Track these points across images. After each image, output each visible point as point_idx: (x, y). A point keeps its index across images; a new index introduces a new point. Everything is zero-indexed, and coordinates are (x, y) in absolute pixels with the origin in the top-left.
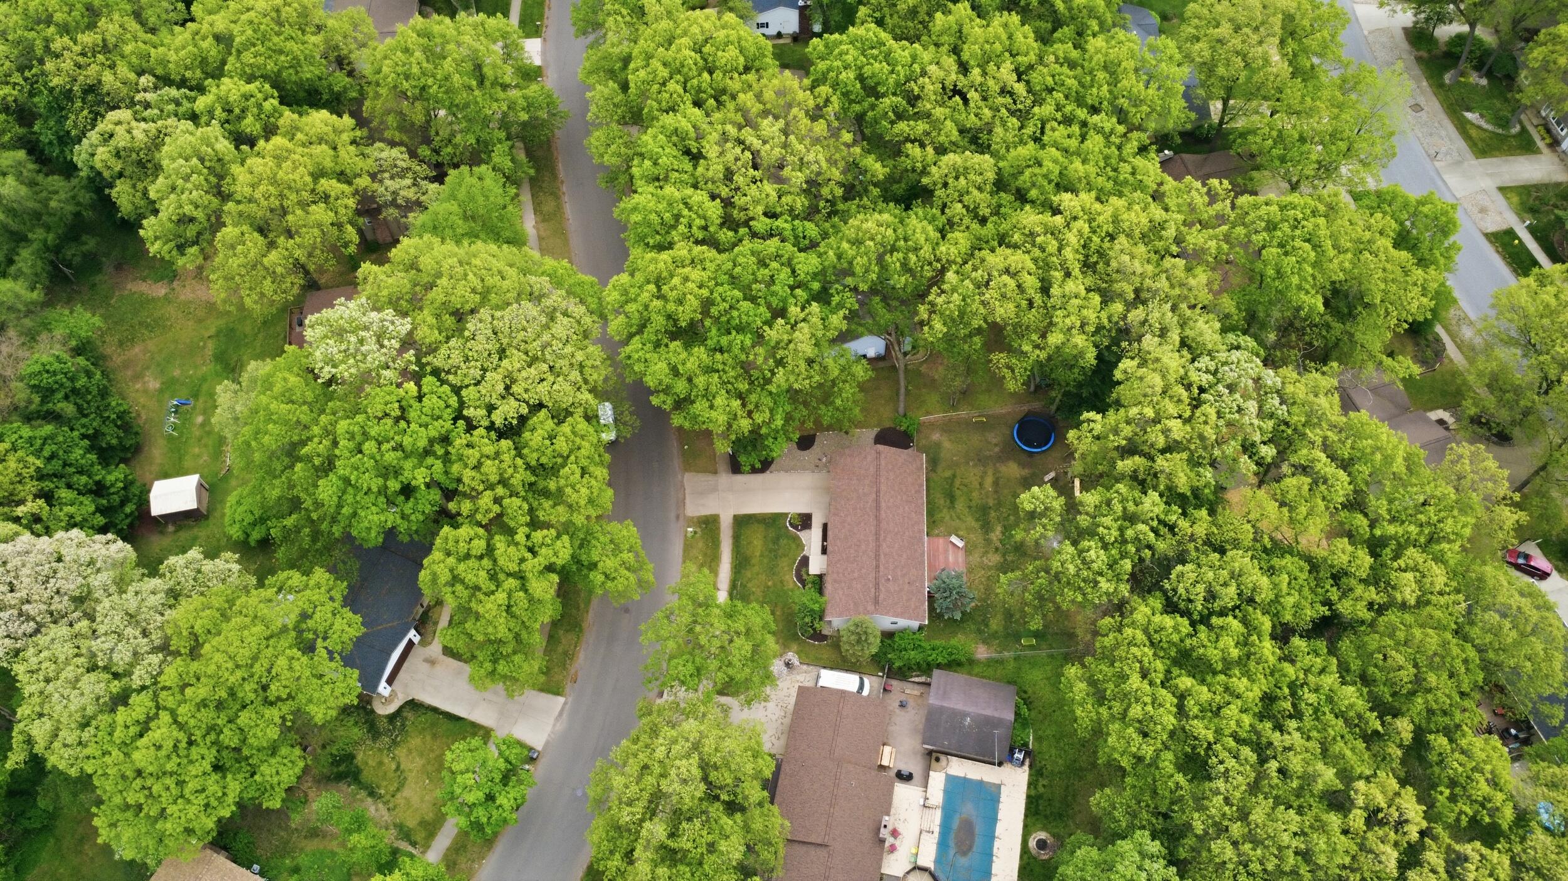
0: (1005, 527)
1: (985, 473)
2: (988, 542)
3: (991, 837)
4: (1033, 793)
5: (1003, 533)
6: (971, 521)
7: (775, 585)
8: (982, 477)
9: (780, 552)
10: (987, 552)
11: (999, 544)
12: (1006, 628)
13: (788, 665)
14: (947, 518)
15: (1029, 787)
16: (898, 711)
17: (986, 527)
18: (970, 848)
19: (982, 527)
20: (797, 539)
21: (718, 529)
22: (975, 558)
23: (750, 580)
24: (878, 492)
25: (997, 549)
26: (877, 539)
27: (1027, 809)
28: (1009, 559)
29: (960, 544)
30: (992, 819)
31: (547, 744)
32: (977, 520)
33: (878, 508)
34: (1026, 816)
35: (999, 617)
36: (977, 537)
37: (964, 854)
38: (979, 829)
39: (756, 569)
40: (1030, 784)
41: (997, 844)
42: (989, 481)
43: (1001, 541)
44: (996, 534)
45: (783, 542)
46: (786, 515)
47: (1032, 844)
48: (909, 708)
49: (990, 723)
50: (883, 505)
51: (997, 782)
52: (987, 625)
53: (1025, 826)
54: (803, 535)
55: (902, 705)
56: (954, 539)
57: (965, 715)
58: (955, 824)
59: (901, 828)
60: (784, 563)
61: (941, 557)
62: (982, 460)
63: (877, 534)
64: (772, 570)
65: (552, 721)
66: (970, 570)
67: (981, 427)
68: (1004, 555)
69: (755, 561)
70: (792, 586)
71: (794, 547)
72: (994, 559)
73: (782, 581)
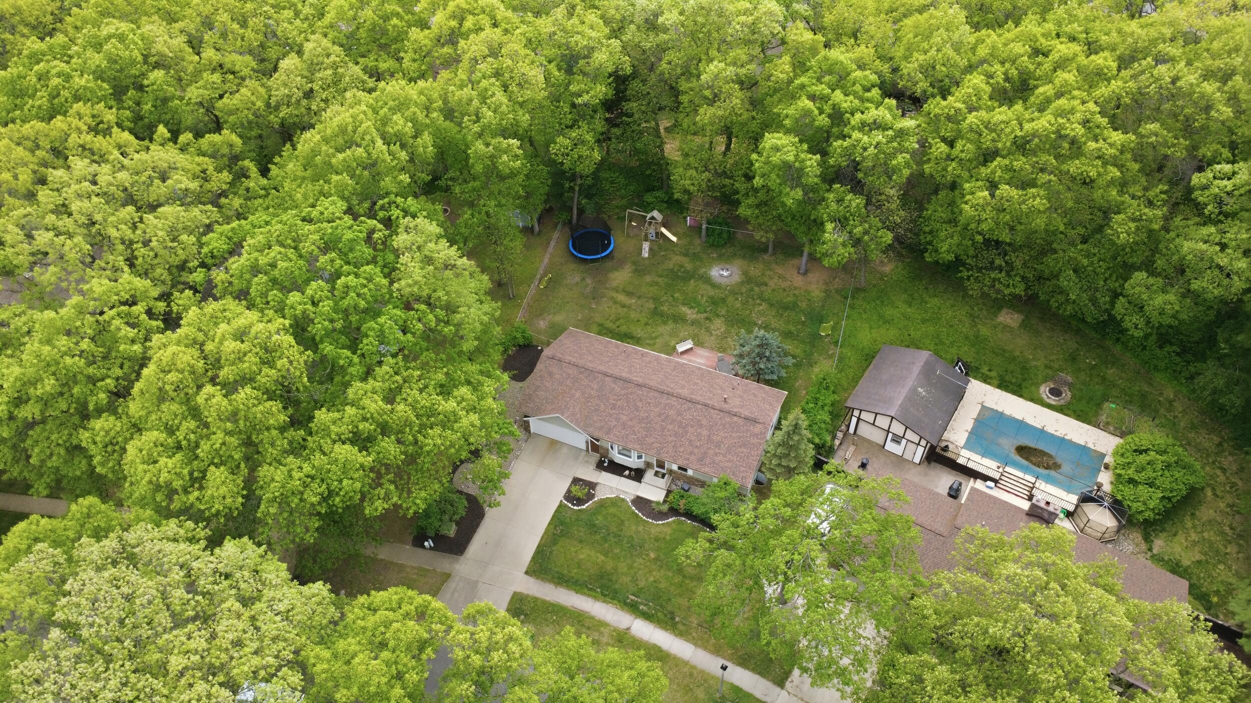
0: (684, 304)
1: (612, 298)
2: (695, 323)
4: (996, 382)
5: (692, 307)
6: (665, 328)
7: (658, 549)
8: (616, 302)
9: (614, 529)
10: (708, 330)
11: (703, 316)
15: (989, 384)
17: (679, 319)
19: (676, 321)
20: (603, 503)
21: (536, 599)
22: (710, 339)
23: (635, 580)
24: (606, 374)
25: (707, 319)
27: (1014, 393)
28: (723, 313)
29: (688, 345)
32: (665, 323)
34: (1021, 396)
36: (686, 330)
37: (1057, 464)
39: (623, 567)
40: (986, 380)
42: (621, 298)
43: (699, 313)
44: (690, 313)
45: (599, 520)
46: (561, 505)
47: (1053, 400)
49: (927, 372)
51: (979, 407)
53: (1032, 400)
54: (601, 494)
56: (681, 348)
57: (914, 390)
60: (631, 528)
62: (595, 296)
64: (635, 547)
66: (722, 350)
67: (553, 284)
68: (718, 316)
69: (609, 565)
70: (668, 530)
71: (612, 510)
72: (718, 325)
73: (657, 540)
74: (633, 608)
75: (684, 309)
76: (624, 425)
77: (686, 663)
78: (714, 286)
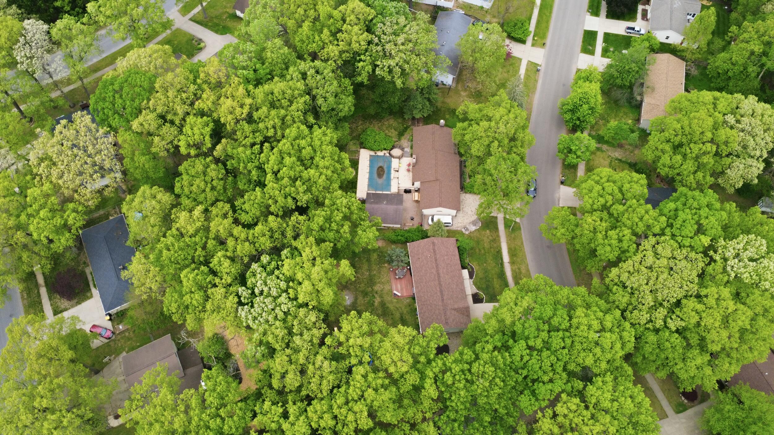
0: (373, 305)
2: (381, 297)
3: (371, 173)
5: (374, 302)
6: (391, 307)
7: (483, 264)
9: (484, 281)
10: (382, 291)
11: (376, 296)
12: (370, 254)
13: (467, 229)
14: (403, 308)
16: (414, 216)
18: (378, 169)
19: (385, 304)
20: (478, 288)
22: (387, 287)
23: (495, 267)
25: (376, 293)
26: (438, 274)
28: (370, 289)
29: (395, 294)
30: (370, 179)
31: (559, 188)
32: (388, 308)
33: (441, 292)
35: (373, 260)
36: (387, 298)
37: (381, 167)
38: (375, 175)
39: (493, 272)
41: (368, 171)
43: (375, 298)
44: (377, 301)
45: (484, 286)
46: (486, 302)
48: (409, 219)
50: (439, 294)
52: (378, 255)
53: (357, 178)
54: (475, 290)
55: (412, 219)
58: (385, 176)
59: (406, 173)
60: (481, 275)
61: (404, 286)
63: (439, 277)
64: (486, 271)
65: (561, 197)
66: (389, 282)
68: (372, 290)
69: (495, 276)
70: (474, 263)
71: (478, 284)
72: (377, 288)
73: (479, 265)
74: (502, 264)
75: (376, 304)
76: (457, 285)
77: (507, 243)
78: (356, 299)
